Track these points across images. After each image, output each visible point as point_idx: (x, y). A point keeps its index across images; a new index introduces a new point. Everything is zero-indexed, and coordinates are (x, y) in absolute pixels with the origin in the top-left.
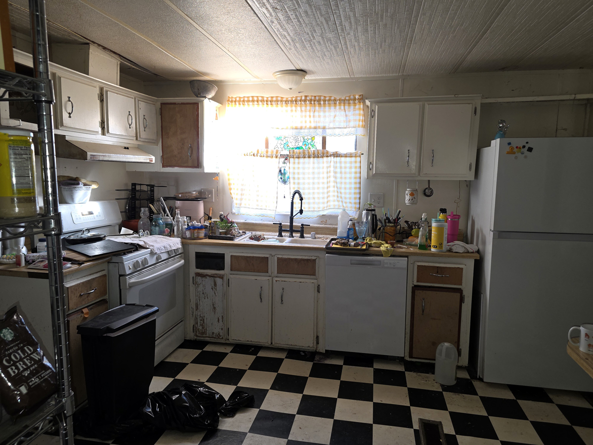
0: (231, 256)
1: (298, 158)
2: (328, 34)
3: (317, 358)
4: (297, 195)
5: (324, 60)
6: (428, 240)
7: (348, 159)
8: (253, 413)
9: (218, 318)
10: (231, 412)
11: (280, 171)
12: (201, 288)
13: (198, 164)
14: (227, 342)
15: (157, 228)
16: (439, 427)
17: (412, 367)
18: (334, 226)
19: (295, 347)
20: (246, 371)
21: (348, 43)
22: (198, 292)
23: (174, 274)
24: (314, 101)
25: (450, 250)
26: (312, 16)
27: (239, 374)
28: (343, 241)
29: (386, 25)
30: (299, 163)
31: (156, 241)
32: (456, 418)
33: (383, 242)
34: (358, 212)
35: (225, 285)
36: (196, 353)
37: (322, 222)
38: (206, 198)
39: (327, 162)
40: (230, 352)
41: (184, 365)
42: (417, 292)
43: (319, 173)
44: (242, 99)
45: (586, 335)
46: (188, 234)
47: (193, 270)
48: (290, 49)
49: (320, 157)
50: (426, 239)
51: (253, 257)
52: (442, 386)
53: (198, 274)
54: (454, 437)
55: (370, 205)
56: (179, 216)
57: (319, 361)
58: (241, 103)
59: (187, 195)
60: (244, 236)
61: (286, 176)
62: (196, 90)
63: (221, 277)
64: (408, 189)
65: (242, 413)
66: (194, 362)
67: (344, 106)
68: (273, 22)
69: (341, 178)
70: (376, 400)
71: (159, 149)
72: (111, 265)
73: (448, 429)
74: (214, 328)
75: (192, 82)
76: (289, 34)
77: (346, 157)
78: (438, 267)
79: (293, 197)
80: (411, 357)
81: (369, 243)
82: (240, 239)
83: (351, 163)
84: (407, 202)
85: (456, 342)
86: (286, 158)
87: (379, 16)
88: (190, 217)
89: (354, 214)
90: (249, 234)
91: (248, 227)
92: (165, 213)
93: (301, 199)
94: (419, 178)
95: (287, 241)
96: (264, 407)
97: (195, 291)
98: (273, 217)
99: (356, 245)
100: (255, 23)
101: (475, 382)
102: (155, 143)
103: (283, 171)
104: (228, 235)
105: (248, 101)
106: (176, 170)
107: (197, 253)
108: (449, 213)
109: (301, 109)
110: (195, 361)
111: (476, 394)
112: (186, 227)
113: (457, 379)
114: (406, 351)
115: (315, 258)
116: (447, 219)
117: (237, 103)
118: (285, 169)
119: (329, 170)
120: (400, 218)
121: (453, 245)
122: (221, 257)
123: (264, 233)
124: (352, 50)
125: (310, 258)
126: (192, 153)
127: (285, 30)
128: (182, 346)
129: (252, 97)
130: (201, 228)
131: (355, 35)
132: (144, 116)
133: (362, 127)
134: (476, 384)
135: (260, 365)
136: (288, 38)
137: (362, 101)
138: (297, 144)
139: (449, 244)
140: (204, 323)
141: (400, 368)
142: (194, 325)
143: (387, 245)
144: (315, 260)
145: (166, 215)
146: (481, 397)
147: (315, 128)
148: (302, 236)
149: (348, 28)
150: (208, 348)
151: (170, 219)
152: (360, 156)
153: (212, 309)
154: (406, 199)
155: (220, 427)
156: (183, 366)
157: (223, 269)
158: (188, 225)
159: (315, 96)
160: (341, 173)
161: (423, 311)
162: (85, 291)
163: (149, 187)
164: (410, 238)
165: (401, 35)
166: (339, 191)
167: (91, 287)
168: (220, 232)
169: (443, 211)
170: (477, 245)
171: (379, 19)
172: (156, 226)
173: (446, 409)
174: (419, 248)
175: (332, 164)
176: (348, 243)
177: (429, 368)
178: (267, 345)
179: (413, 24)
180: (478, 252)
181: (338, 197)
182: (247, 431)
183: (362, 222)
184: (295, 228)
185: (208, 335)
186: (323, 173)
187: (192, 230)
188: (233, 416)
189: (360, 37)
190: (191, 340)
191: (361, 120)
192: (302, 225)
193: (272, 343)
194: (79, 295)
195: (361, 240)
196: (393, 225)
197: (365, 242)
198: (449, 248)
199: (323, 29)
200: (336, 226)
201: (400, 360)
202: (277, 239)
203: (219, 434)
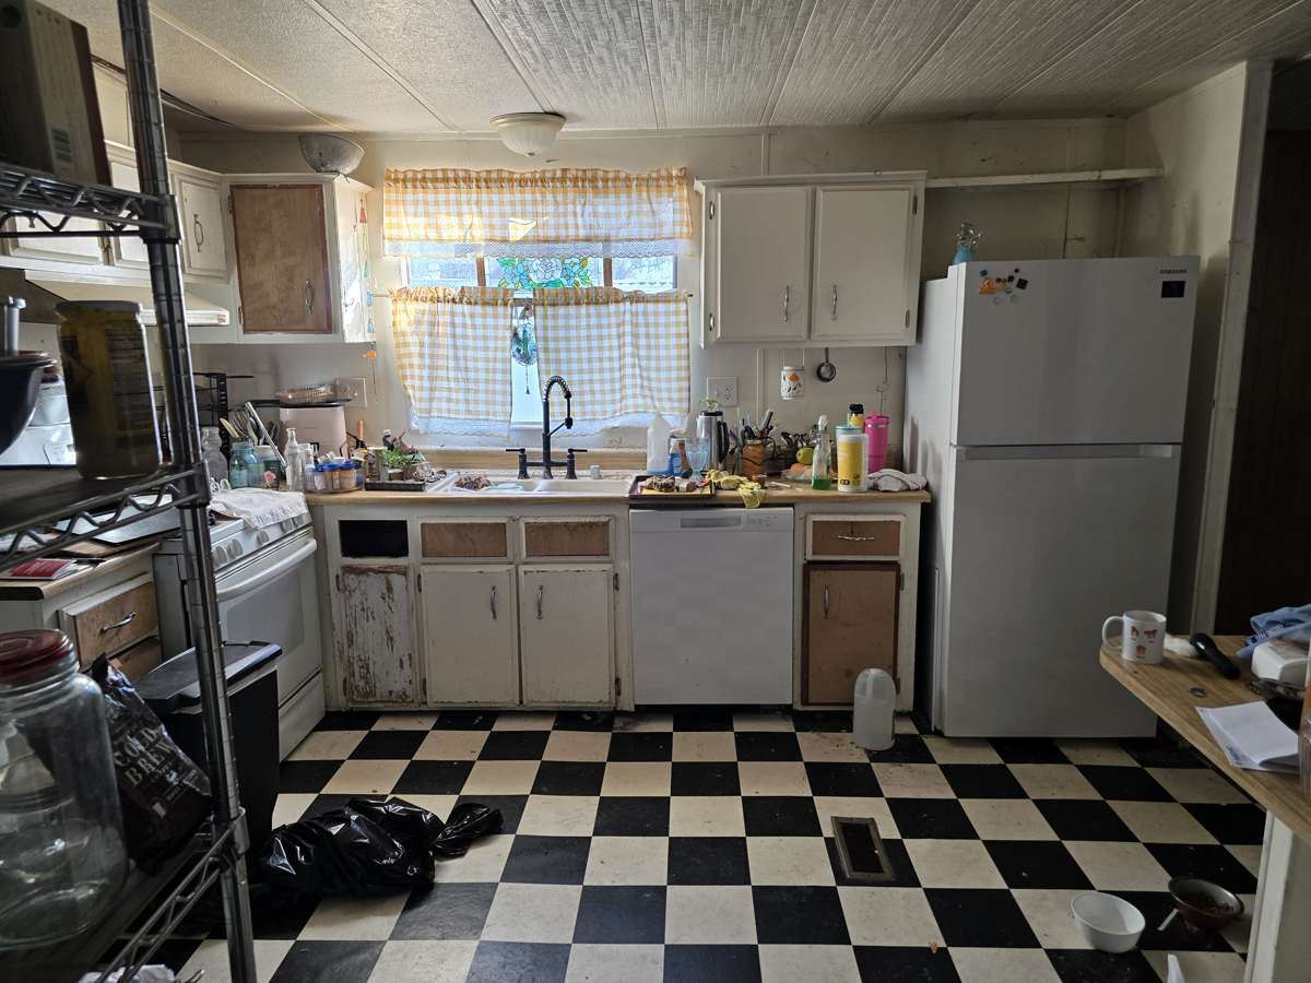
0: (422, 525)
1: (554, 305)
2: (621, 44)
3: (618, 723)
4: (556, 387)
5: (606, 93)
6: (831, 471)
7: (661, 307)
8: (503, 844)
9: (401, 660)
10: (457, 848)
11: (515, 334)
12: (356, 599)
13: (328, 323)
14: (423, 708)
15: (244, 472)
16: (871, 827)
17: (807, 721)
18: (637, 450)
19: (572, 705)
20: (473, 763)
21: (661, 62)
22: (351, 608)
23: (295, 574)
24: (583, 181)
25: (875, 488)
26: (592, 8)
27: (461, 771)
28: (664, 481)
29: (744, 29)
30: (555, 317)
31: (251, 501)
32: (899, 807)
33: (743, 479)
34: (687, 419)
35: (411, 588)
36: (357, 737)
37: (611, 442)
38: (349, 400)
39: (617, 314)
40: (433, 729)
41: (336, 765)
42: (814, 575)
43: (601, 338)
44: (419, 176)
45: (1134, 629)
46: (319, 482)
47: (337, 559)
48: (536, 71)
49: (602, 303)
50: (828, 467)
51: (472, 525)
52: (868, 752)
53: (348, 570)
54: (899, 843)
55: (711, 402)
56: (296, 443)
57: (622, 729)
58: (418, 184)
59: (307, 394)
60: (443, 481)
61: (530, 346)
62: (315, 156)
63: (403, 572)
64: (785, 368)
65: (480, 846)
66: (355, 755)
67: (648, 192)
68: (504, 16)
69: (648, 347)
70: (745, 792)
71: (232, 289)
72: (160, 560)
73: (888, 829)
74: (393, 680)
75: (304, 138)
76: (537, 42)
77: (657, 301)
78: (852, 522)
79: (548, 391)
80: (805, 702)
81: (716, 481)
82: (436, 487)
83: (667, 313)
84: (784, 393)
85: (890, 667)
86: (528, 305)
87: (733, 12)
88: (318, 444)
89: (677, 423)
90: (453, 475)
91: (449, 460)
92: (259, 438)
93: (568, 396)
94: (810, 345)
95: (540, 487)
96: (524, 828)
97: (343, 604)
98: (506, 435)
99: (691, 487)
100: (465, 16)
101: (930, 739)
102: (221, 278)
103: (521, 334)
104: (407, 479)
105: (435, 180)
106: (278, 338)
107: (343, 524)
108: (867, 412)
109: (555, 197)
110: (358, 754)
111: (934, 762)
112: (313, 466)
113: (896, 736)
114: (795, 692)
115: (606, 519)
116: (865, 425)
117: (409, 185)
118: (525, 331)
119: (621, 332)
120: (772, 428)
121: (880, 478)
122: (400, 527)
123: (487, 472)
124: (669, 77)
125: (596, 520)
126: (313, 300)
127: (531, 33)
128: (322, 726)
129: (443, 170)
130: (347, 467)
131: (678, 46)
132: (196, 216)
133: (688, 237)
134: (931, 743)
135: (502, 748)
136: (535, 49)
137: (685, 182)
138: (548, 275)
139: (871, 475)
140: (368, 672)
141: (786, 727)
142: (345, 680)
143: (751, 484)
144: (606, 524)
145: (261, 441)
146: (941, 766)
147: (588, 240)
148: (572, 475)
149: (665, 32)
150: (381, 725)
151: (271, 452)
152: (686, 301)
153: (385, 641)
154: (783, 389)
155: (438, 879)
156: (334, 766)
157: (404, 552)
158: (316, 461)
159: (585, 171)
160: (648, 336)
161: (826, 612)
162: (112, 622)
163: (214, 381)
164: (795, 467)
165: (771, 50)
166: (645, 374)
167: (122, 613)
168: (390, 475)
169: (857, 409)
170: (924, 474)
171: (732, 17)
172: (240, 467)
173: (880, 794)
174: (815, 487)
175: (628, 317)
176: (673, 483)
177: (840, 720)
178: (510, 706)
179: (798, 29)
180: (927, 487)
181: (642, 387)
182: (497, 879)
183: (698, 440)
184: (555, 458)
185: (378, 698)
186: (610, 337)
187: (327, 473)
188: (462, 855)
189: (689, 51)
190: (340, 712)
191: (685, 223)
192: (571, 451)
193: (521, 702)
194: (98, 630)
195: (700, 477)
196: (758, 442)
197: (707, 479)
198: (871, 483)
199: (612, 33)
200: (641, 451)
201: (785, 711)
202: (518, 484)
203: (438, 892)
